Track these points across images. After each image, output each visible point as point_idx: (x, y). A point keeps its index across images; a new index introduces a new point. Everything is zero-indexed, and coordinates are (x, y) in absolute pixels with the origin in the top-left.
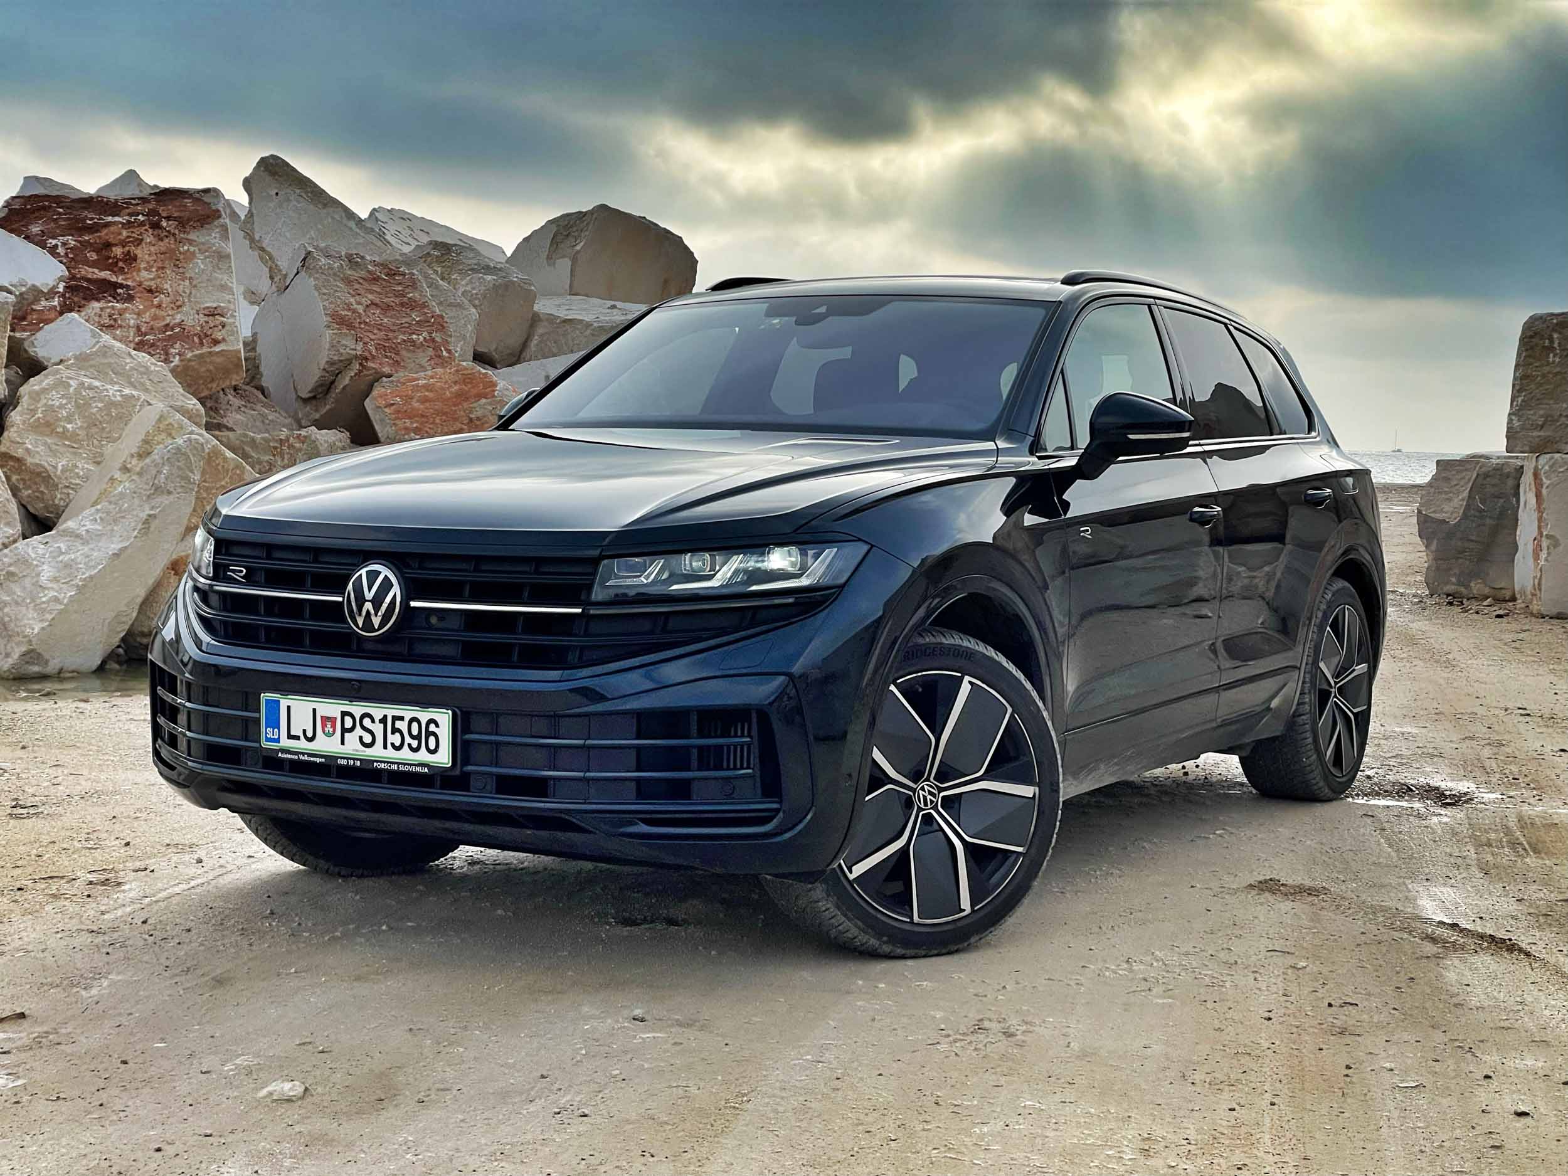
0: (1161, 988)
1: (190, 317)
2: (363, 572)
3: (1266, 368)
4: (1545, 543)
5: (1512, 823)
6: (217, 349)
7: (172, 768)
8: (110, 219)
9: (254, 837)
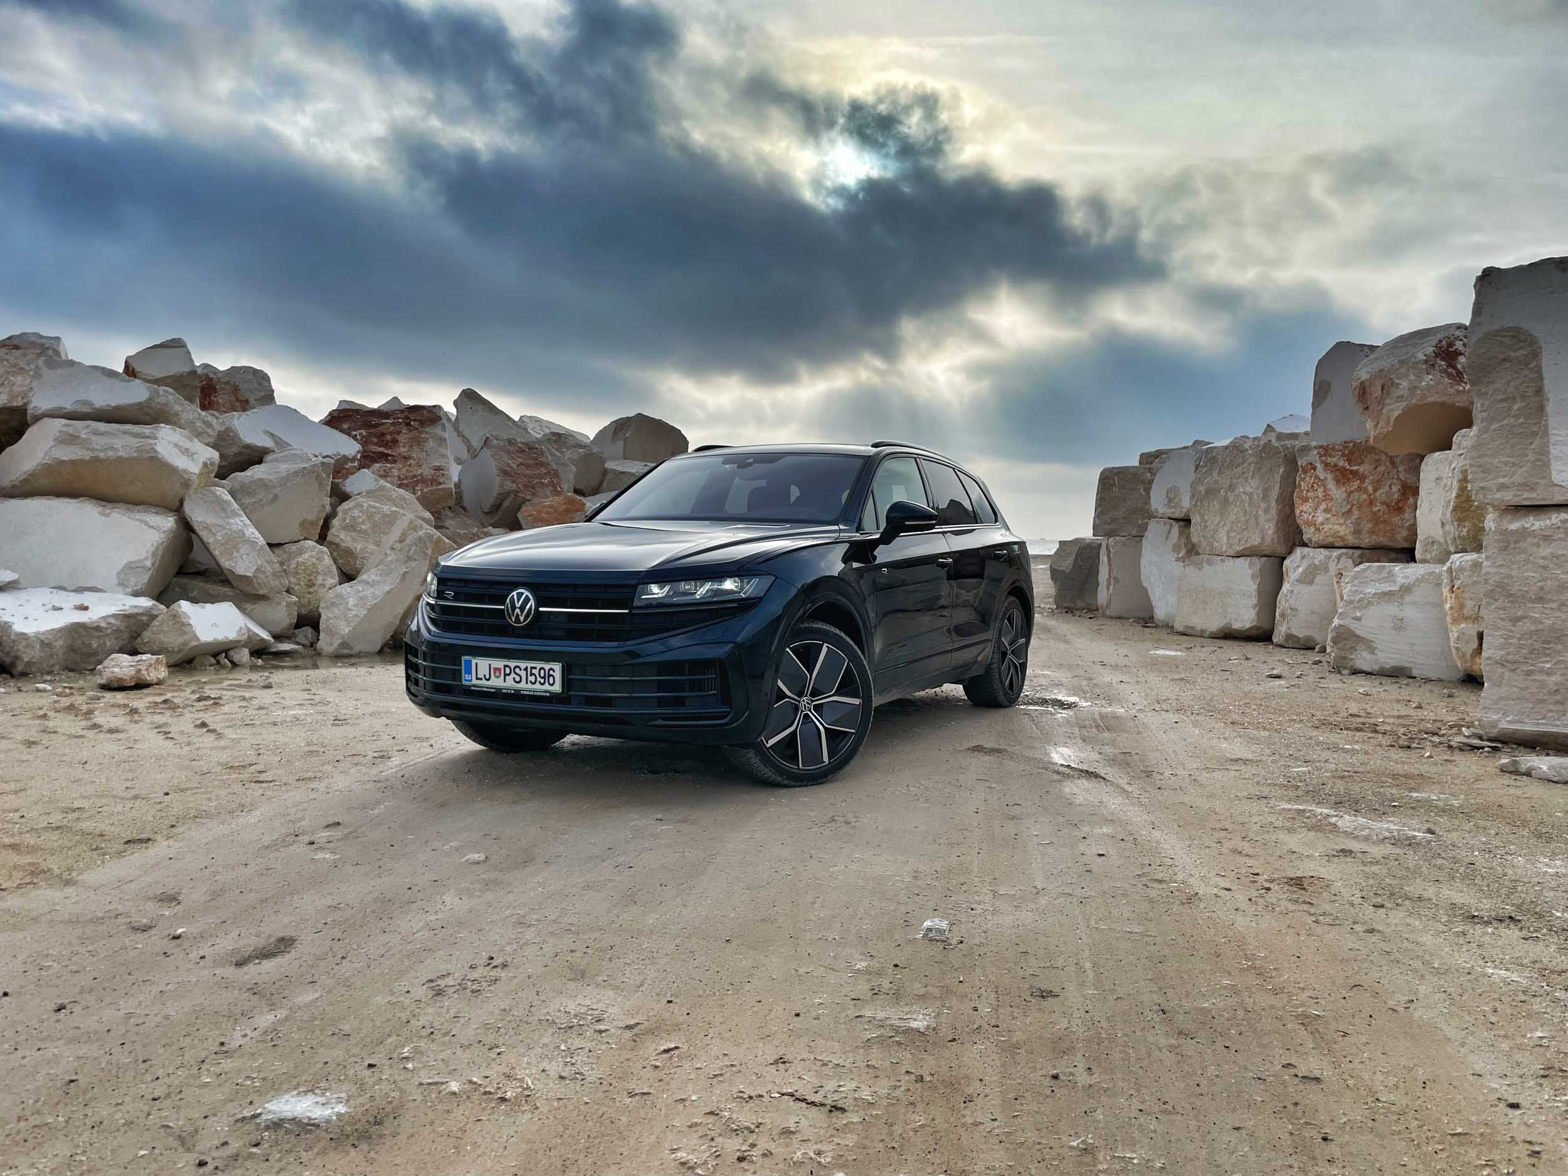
0: (923, 799)
1: (426, 471)
2: (515, 593)
3: (976, 492)
4: (1112, 581)
5: (1097, 717)
6: (440, 487)
7: (416, 696)
8: (384, 421)
9: (460, 733)
